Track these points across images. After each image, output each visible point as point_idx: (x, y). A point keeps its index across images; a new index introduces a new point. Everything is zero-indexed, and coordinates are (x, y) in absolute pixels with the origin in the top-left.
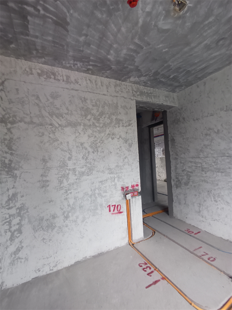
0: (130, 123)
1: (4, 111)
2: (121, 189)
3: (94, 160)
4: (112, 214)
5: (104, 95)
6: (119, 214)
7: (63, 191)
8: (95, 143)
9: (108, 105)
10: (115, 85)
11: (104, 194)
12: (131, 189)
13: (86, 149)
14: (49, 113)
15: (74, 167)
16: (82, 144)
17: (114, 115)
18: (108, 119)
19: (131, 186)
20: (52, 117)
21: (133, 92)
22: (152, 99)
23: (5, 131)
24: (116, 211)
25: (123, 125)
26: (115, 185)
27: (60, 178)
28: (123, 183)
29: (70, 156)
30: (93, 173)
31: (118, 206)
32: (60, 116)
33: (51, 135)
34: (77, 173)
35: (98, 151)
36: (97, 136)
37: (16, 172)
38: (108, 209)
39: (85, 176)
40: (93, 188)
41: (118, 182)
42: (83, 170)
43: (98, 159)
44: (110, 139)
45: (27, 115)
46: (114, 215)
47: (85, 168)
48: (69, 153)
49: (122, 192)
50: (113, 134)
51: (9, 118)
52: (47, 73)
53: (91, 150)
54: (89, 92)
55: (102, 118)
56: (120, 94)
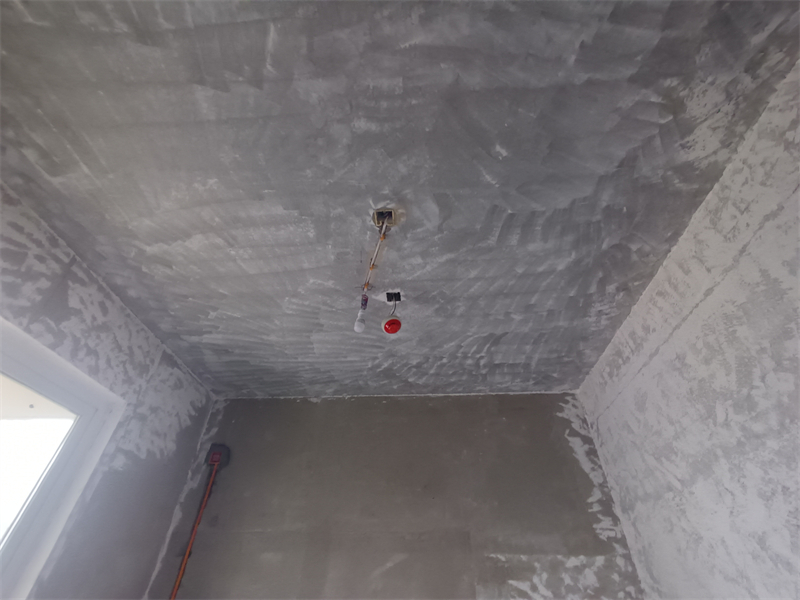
1: (618, 484)
5: (709, 292)
9: (740, 318)
10: (712, 221)
14: (653, 455)
16: (762, 542)
18: (782, 375)
20: (662, 463)
21: (787, 141)
23: (633, 530)
32: (669, 451)
33: (684, 524)
52: (614, 360)
54: (675, 329)
55: (757, 387)
56: (748, 225)
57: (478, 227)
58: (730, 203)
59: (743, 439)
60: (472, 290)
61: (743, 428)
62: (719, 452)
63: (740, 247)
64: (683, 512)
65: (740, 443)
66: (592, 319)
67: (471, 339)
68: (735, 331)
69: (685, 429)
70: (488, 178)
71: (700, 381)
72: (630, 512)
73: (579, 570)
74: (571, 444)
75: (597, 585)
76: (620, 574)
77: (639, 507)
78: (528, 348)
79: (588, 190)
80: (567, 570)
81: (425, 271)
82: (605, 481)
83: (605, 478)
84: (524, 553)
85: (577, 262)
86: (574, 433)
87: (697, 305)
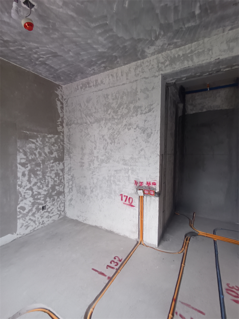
0: (152, 107)
1: (68, 118)
2: (134, 182)
3: (112, 150)
4: (124, 203)
5: (124, 84)
6: (130, 207)
7: (90, 172)
8: (113, 135)
9: (126, 94)
10: (135, 68)
11: (118, 183)
12: (147, 186)
13: (106, 140)
14: (85, 115)
15: (97, 155)
16: (103, 136)
17: (132, 103)
18: (126, 110)
19: (146, 183)
20: (87, 117)
21: (158, 65)
23: (68, 130)
24: (127, 202)
25: (142, 112)
26: (129, 177)
27: (89, 162)
28: (137, 177)
29: (95, 146)
30: (110, 162)
31: (130, 198)
32: (91, 115)
33: (86, 131)
34: (99, 160)
35: (115, 143)
36: (115, 128)
37: (71, 155)
38: (120, 197)
39: (104, 164)
40: (109, 175)
41: (132, 174)
42: (103, 158)
43: (115, 149)
44: (126, 130)
45: (75, 118)
46: (126, 205)
47: (104, 157)
48: (95, 144)
49: (136, 186)
50: (130, 124)
51: (69, 122)
52: (85, 84)
53: (109, 141)
54: (110, 87)
55: (120, 110)
56: (141, 76)
57: (95, 16)
58: (141, 67)
59: (111, 118)
60: (67, 33)
61: (113, 116)
62: (104, 119)
63: (136, 79)
64: (87, 129)
65: (110, 119)
66: (90, 69)
67: (47, 49)
68: (123, 96)
69: (98, 112)
70: (115, 7)
71: (109, 103)
72: (69, 126)
73: (50, 138)
74: (57, 103)
75: (54, 142)
76: (60, 140)
77: (73, 125)
78: (64, 65)
79: (127, 38)
80: (47, 138)
81: (58, 9)
82: (63, 117)
83: (63, 116)
84: (36, 132)
85: (104, 53)
86: (59, 100)
87: (119, 85)
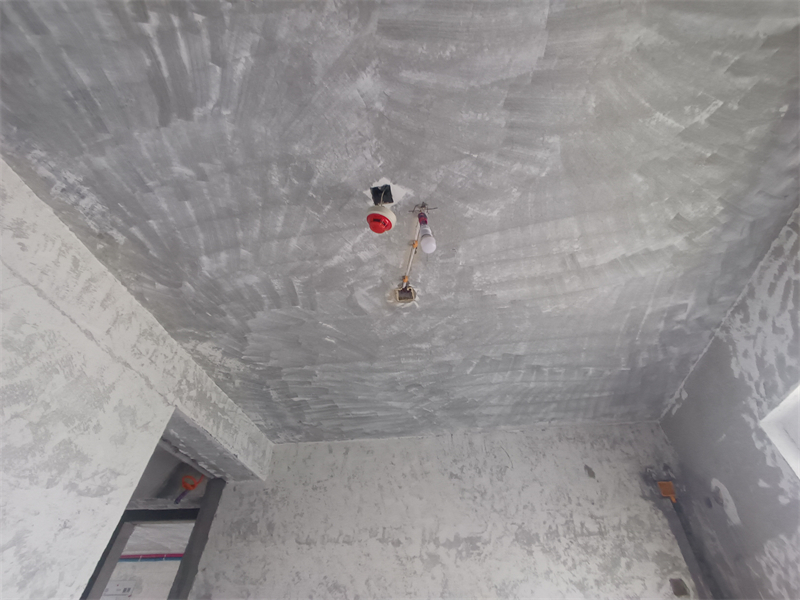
17: (68, 423)
21: (182, 381)
22: (218, 428)
25: (77, 481)
56: (143, 365)
63: (128, 362)
87: (73, 322)
